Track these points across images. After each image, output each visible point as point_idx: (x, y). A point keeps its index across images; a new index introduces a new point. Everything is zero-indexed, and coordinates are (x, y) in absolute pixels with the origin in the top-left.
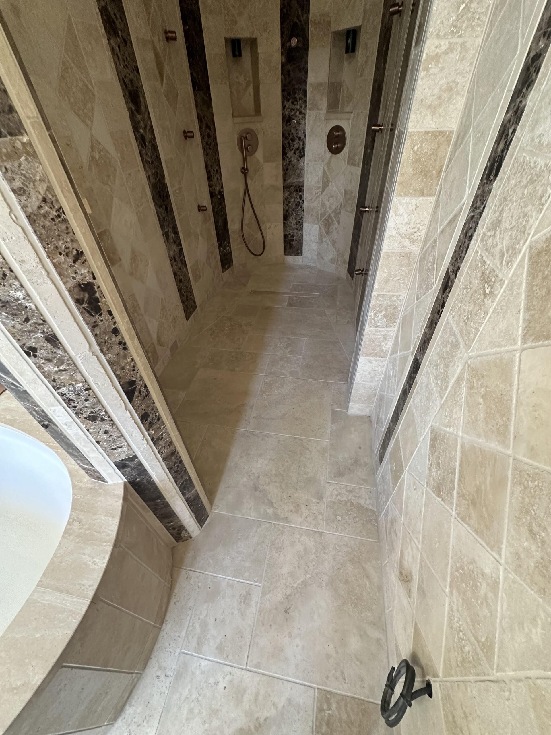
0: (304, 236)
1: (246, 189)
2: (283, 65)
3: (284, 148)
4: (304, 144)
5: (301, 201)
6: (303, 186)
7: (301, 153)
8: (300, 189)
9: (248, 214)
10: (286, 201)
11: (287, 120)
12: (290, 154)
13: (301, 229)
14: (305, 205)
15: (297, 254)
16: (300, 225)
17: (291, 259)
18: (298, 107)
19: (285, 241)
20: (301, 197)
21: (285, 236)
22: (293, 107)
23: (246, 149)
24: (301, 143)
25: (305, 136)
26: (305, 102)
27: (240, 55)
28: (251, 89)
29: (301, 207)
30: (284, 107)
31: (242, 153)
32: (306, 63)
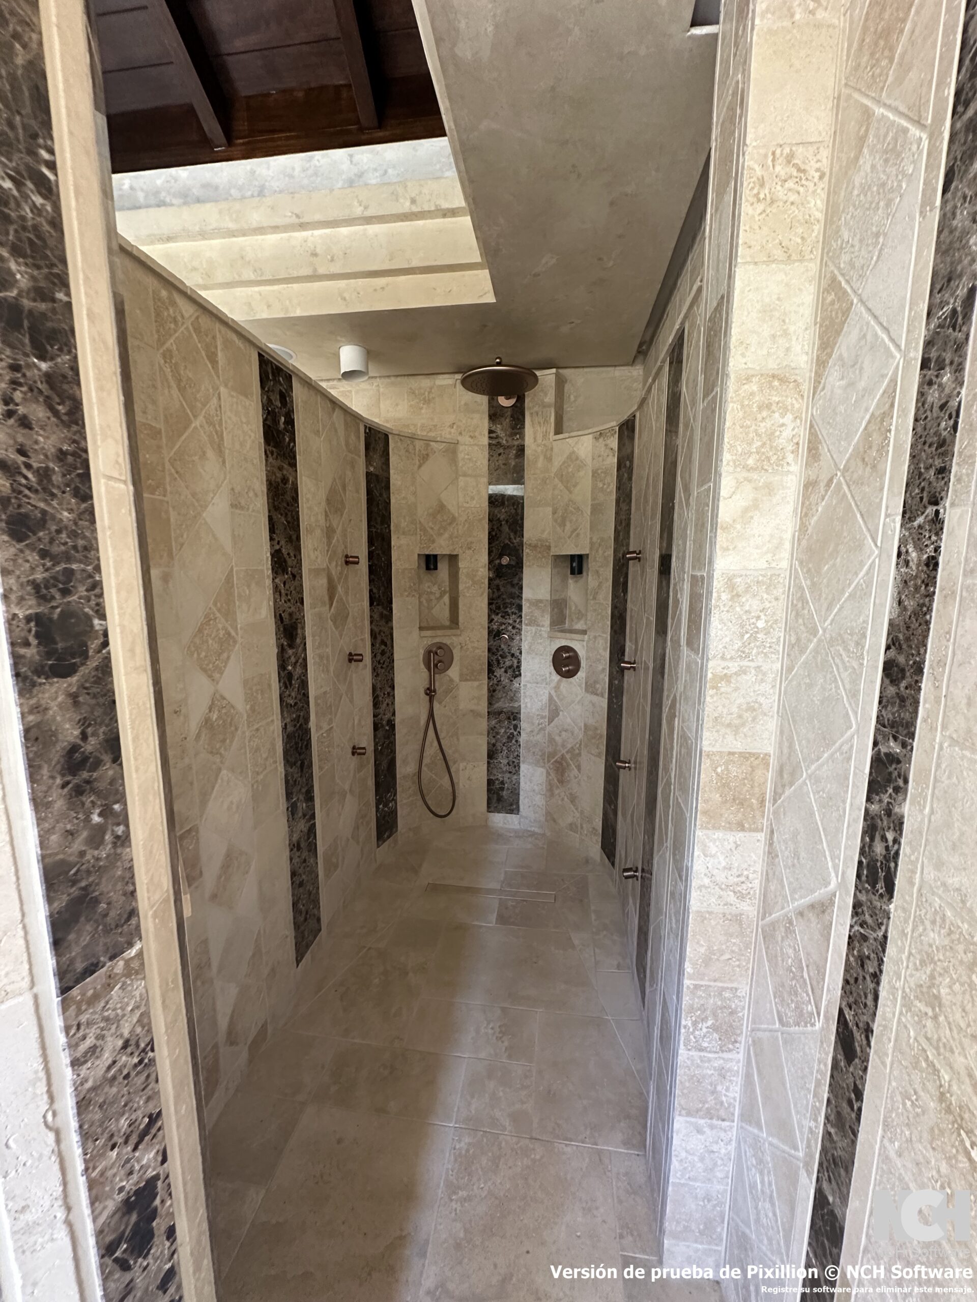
0: (522, 784)
1: (431, 715)
2: (490, 580)
3: (490, 665)
4: (519, 662)
5: (515, 733)
6: (519, 713)
7: (516, 672)
8: (514, 716)
9: (432, 749)
10: (492, 732)
11: (494, 634)
12: (499, 672)
13: (517, 772)
14: (523, 738)
15: (511, 812)
16: (515, 767)
17: (499, 820)
18: (511, 622)
19: (489, 791)
20: (516, 727)
21: (490, 782)
22: (504, 621)
23: (436, 666)
24: (516, 661)
25: (521, 653)
26: (521, 616)
27: (436, 568)
28: (446, 599)
29: (517, 741)
30: (491, 621)
31: (429, 670)
32: (521, 579)
